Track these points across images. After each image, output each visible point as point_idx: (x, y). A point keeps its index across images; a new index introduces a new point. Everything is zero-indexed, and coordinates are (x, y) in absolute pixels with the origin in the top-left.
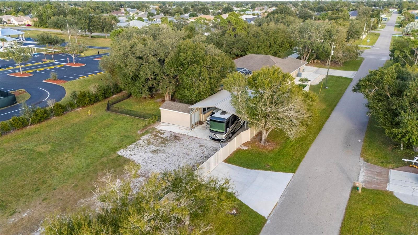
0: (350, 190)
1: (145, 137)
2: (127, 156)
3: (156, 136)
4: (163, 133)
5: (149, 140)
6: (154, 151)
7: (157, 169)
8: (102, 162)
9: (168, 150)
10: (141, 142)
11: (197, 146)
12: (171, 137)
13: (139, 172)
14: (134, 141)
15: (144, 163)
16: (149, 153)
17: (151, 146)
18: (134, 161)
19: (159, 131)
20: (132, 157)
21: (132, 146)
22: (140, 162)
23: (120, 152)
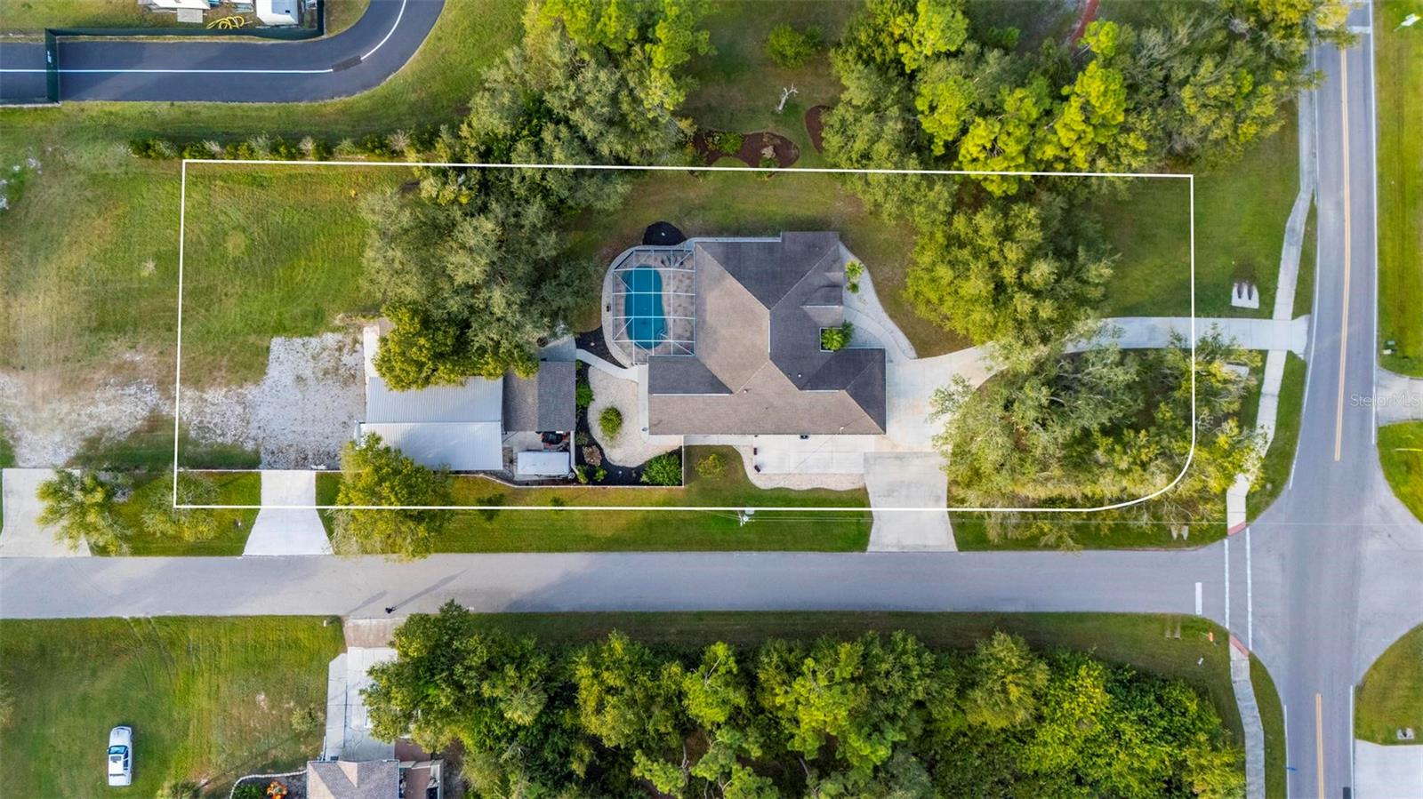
1: (331, 337)
2: (271, 357)
3: (340, 349)
4: (354, 351)
5: (324, 349)
6: (300, 379)
7: (263, 412)
8: (246, 342)
9: (311, 393)
10: (314, 345)
11: (344, 419)
12: (350, 369)
13: (251, 397)
14: (310, 334)
15: (268, 389)
16: (292, 377)
17: (311, 365)
18: (265, 374)
19: (357, 342)
20: (273, 365)
21: (299, 341)
22: (268, 382)
23: (278, 340)
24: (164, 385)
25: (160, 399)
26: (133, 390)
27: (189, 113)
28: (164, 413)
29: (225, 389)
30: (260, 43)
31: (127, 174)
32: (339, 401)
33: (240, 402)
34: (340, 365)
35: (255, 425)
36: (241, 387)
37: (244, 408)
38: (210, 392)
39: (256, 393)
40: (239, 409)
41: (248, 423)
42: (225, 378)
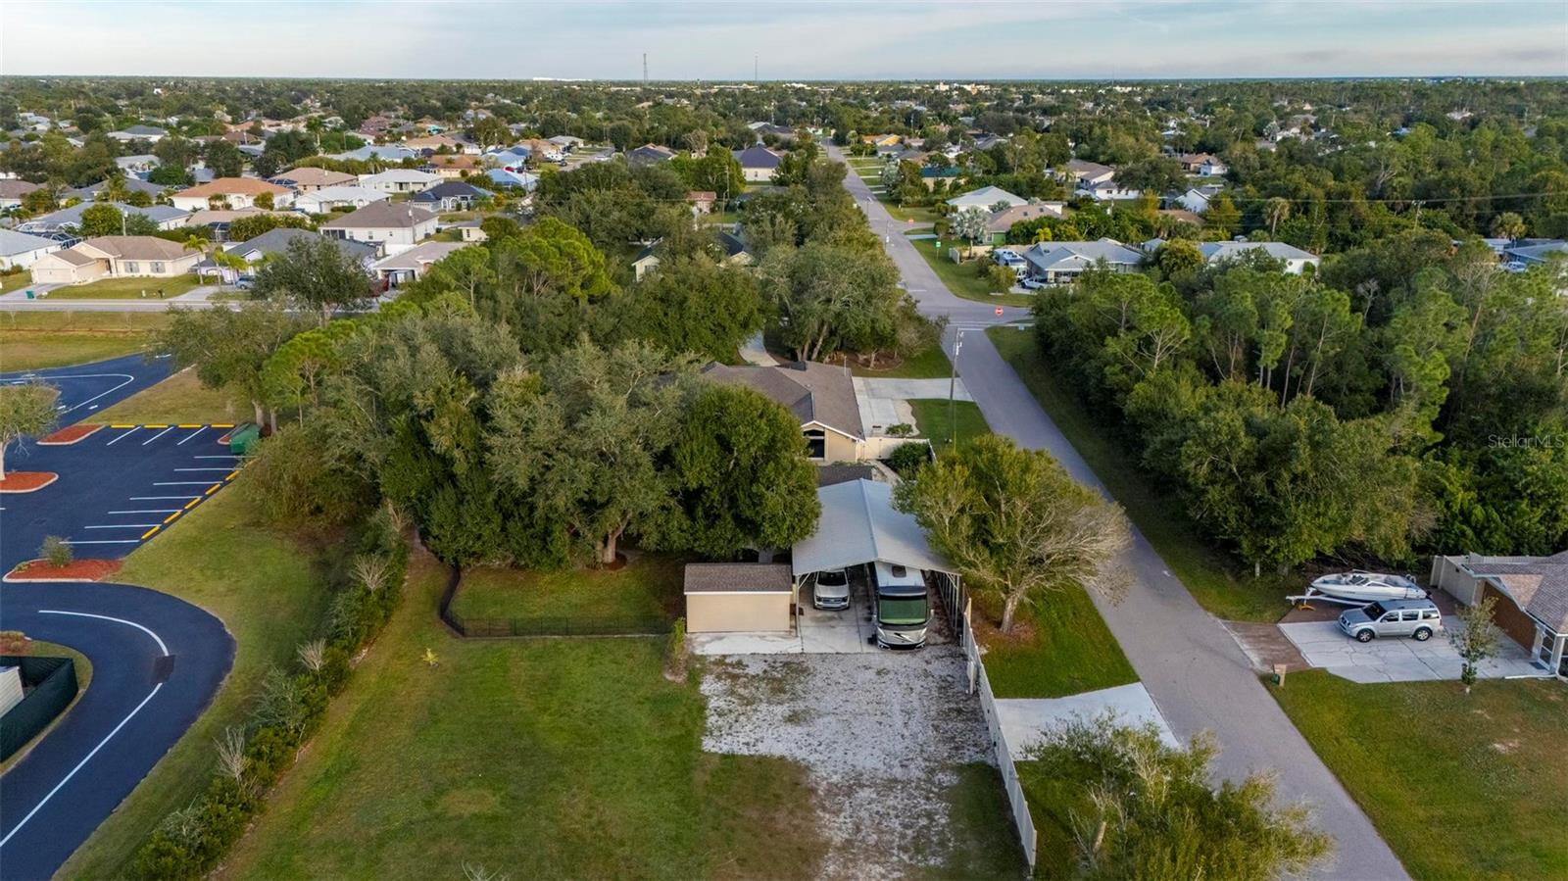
0: (1262, 687)
1: (708, 686)
2: (745, 751)
3: (734, 677)
4: (739, 664)
5: (732, 693)
6: (793, 719)
7: (868, 761)
8: (706, 784)
9: (821, 706)
10: (722, 704)
11: (871, 674)
12: (774, 668)
13: (835, 779)
14: (700, 706)
15: (816, 756)
16: (789, 727)
17: (763, 707)
18: (782, 758)
19: (721, 661)
20: (762, 749)
21: (712, 720)
22: (800, 754)
23: (709, 744)
29: (820, 813)
32: (834, 677)
33: (850, 792)
34: (766, 677)
35: (898, 772)
36: (813, 791)
37: (862, 786)
38: (827, 833)
39: (827, 772)
40: (865, 794)
41: (896, 781)
42: (791, 812)
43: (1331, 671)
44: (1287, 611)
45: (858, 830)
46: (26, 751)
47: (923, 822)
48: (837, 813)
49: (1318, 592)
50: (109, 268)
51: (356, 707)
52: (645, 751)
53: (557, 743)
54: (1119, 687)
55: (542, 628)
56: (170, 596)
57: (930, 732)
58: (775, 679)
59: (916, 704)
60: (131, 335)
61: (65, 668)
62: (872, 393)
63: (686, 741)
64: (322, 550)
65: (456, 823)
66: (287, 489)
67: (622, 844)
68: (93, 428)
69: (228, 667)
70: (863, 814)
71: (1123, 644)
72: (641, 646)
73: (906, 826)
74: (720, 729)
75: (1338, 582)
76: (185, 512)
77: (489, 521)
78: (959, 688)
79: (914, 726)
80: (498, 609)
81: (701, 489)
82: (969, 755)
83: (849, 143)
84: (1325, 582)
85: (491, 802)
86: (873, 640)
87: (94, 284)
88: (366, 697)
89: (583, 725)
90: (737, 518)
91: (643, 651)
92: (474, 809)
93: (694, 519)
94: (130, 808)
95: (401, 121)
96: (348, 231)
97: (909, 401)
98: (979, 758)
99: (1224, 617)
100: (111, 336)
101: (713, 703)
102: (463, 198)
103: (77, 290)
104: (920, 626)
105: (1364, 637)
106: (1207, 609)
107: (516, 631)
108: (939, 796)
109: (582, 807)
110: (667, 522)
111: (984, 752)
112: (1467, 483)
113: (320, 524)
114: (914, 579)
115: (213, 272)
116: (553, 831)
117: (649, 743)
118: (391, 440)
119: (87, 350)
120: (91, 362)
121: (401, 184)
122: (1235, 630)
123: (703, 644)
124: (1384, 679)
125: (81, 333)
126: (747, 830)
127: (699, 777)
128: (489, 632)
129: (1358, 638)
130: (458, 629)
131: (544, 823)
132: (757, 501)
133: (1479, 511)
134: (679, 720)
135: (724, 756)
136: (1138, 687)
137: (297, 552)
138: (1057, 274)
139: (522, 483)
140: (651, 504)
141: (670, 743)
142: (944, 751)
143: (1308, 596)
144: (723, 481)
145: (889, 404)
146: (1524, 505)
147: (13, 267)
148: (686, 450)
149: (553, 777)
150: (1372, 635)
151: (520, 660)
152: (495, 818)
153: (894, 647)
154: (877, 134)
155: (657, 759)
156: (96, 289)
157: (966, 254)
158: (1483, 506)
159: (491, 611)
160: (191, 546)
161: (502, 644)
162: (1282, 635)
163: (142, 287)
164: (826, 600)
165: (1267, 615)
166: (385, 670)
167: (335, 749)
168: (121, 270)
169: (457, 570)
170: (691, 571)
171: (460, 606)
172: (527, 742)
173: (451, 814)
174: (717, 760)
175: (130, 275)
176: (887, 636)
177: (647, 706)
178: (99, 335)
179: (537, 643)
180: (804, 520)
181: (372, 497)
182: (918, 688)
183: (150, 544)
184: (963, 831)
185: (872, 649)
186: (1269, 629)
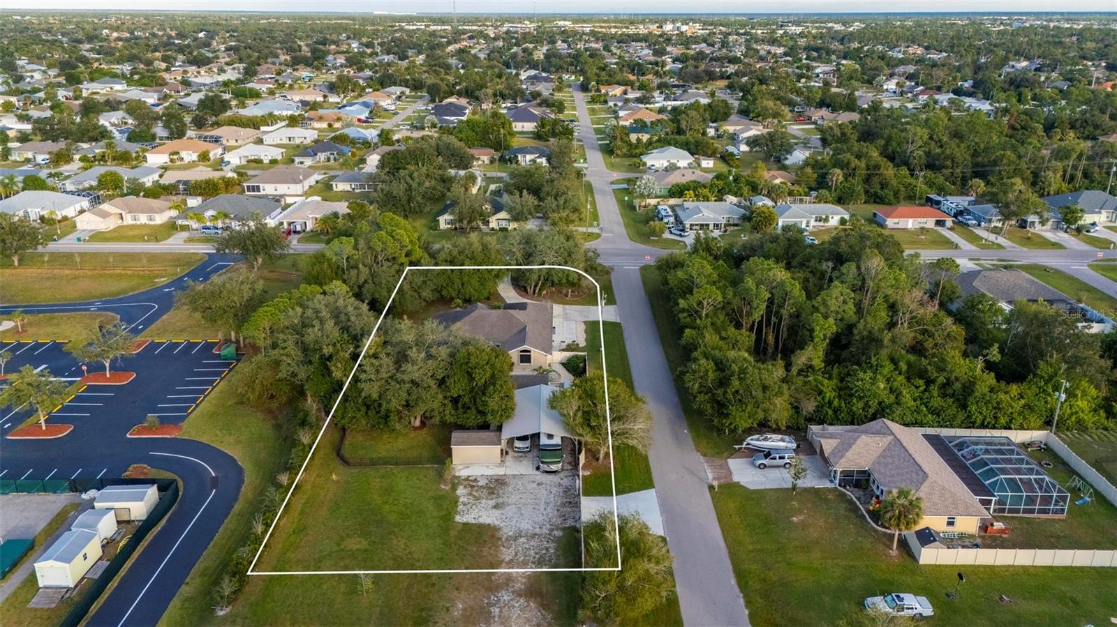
0: (707, 490)
1: (461, 491)
2: (473, 522)
3: (472, 487)
4: (475, 480)
5: (471, 494)
6: (496, 507)
7: (525, 525)
8: (456, 536)
9: (510, 501)
10: (466, 500)
11: (535, 485)
12: (491, 482)
13: (510, 533)
14: (456, 501)
15: (504, 523)
16: (494, 511)
17: (484, 501)
18: (489, 525)
19: (467, 479)
20: (481, 521)
21: (461, 507)
22: (497, 523)
23: (458, 518)
24: (491, 586)
25: (508, 590)
26: (495, 611)
27: (203, 574)
28: (523, 587)
29: (502, 548)
30: (159, 529)
31: (246, 618)
32: (518, 487)
33: (516, 539)
34: (487, 487)
35: (538, 531)
36: (500, 539)
37: (521, 537)
38: (503, 556)
39: (507, 531)
40: (522, 540)
41: (536, 534)
42: (490, 548)
43: (742, 484)
44: (733, 453)
45: (516, 555)
46: (164, 521)
47: (544, 552)
48: (509, 548)
49: (748, 444)
50: (122, 218)
51: (303, 501)
52: (430, 522)
53: (393, 518)
54: (644, 491)
55: (386, 462)
56: (208, 445)
57: (556, 512)
58: (491, 488)
59: (552, 499)
60: (147, 272)
61: (174, 485)
62: (566, 317)
63: (448, 517)
64: (275, 418)
65: (350, 553)
66: (258, 387)
67: (419, 561)
68: (145, 342)
69: (243, 481)
70: (520, 549)
71: (653, 470)
72: (430, 470)
73: (536, 554)
74: (463, 511)
75: (758, 440)
76: (205, 397)
77: (359, 411)
78: (572, 491)
79: (549, 510)
80: (364, 451)
81: (459, 396)
82: (570, 523)
83: (591, 91)
84: (752, 440)
85: (364, 544)
86: (538, 468)
87: (114, 230)
88: (307, 496)
89: (404, 510)
90: (477, 408)
91: (432, 474)
92: (358, 547)
93: (457, 409)
94: (214, 546)
95: (283, 68)
96: (261, 186)
97: (585, 322)
98: (573, 524)
99: (705, 455)
100: (136, 273)
101: (461, 499)
102: (331, 154)
103: (107, 236)
104: (559, 462)
105: (762, 467)
106: (698, 451)
107: (373, 463)
108: (553, 541)
109: (402, 546)
110: (444, 411)
111: (576, 521)
112: (834, 387)
113: (274, 405)
114: (557, 441)
115: (185, 223)
116: (390, 556)
117: (433, 518)
118: (311, 368)
119: (124, 284)
120: (131, 294)
121: (290, 138)
122: (707, 462)
123: (459, 470)
124: (763, 487)
125: (118, 271)
126: (470, 555)
127: (453, 533)
128: (361, 464)
129: (759, 466)
130: (345, 462)
131: (386, 552)
132: (485, 404)
133: (836, 402)
134: (445, 507)
135: (464, 524)
136: (653, 490)
137: (264, 420)
138: (691, 225)
139: (375, 396)
140: (436, 405)
141: (441, 518)
142: (559, 521)
143: (744, 446)
144: (471, 392)
145: (573, 325)
146: (855, 400)
147: (63, 217)
148: (452, 380)
149: (389, 533)
150: (765, 466)
151: (375, 479)
152: (366, 551)
153: (547, 472)
154: (610, 84)
155: (435, 525)
156: (116, 234)
157: (643, 204)
158: (839, 400)
159: (361, 452)
160: (213, 416)
161: (367, 469)
162: (727, 465)
163: (144, 232)
164: (519, 448)
165: (725, 454)
166: (313, 483)
167: (296, 520)
168: (128, 220)
169: (344, 429)
170: (455, 435)
171: (346, 451)
172: (379, 517)
173: (348, 548)
174: (461, 526)
175: (134, 222)
176: (544, 467)
177: (432, 501)
178: (129, 272)
179: (383, 470)
180: (508, 411)
181: (300, 392)
182: (554, 492)
183: (192, 416)
184: (559, 556)
185: (538, 473)
186: (723, 462)
